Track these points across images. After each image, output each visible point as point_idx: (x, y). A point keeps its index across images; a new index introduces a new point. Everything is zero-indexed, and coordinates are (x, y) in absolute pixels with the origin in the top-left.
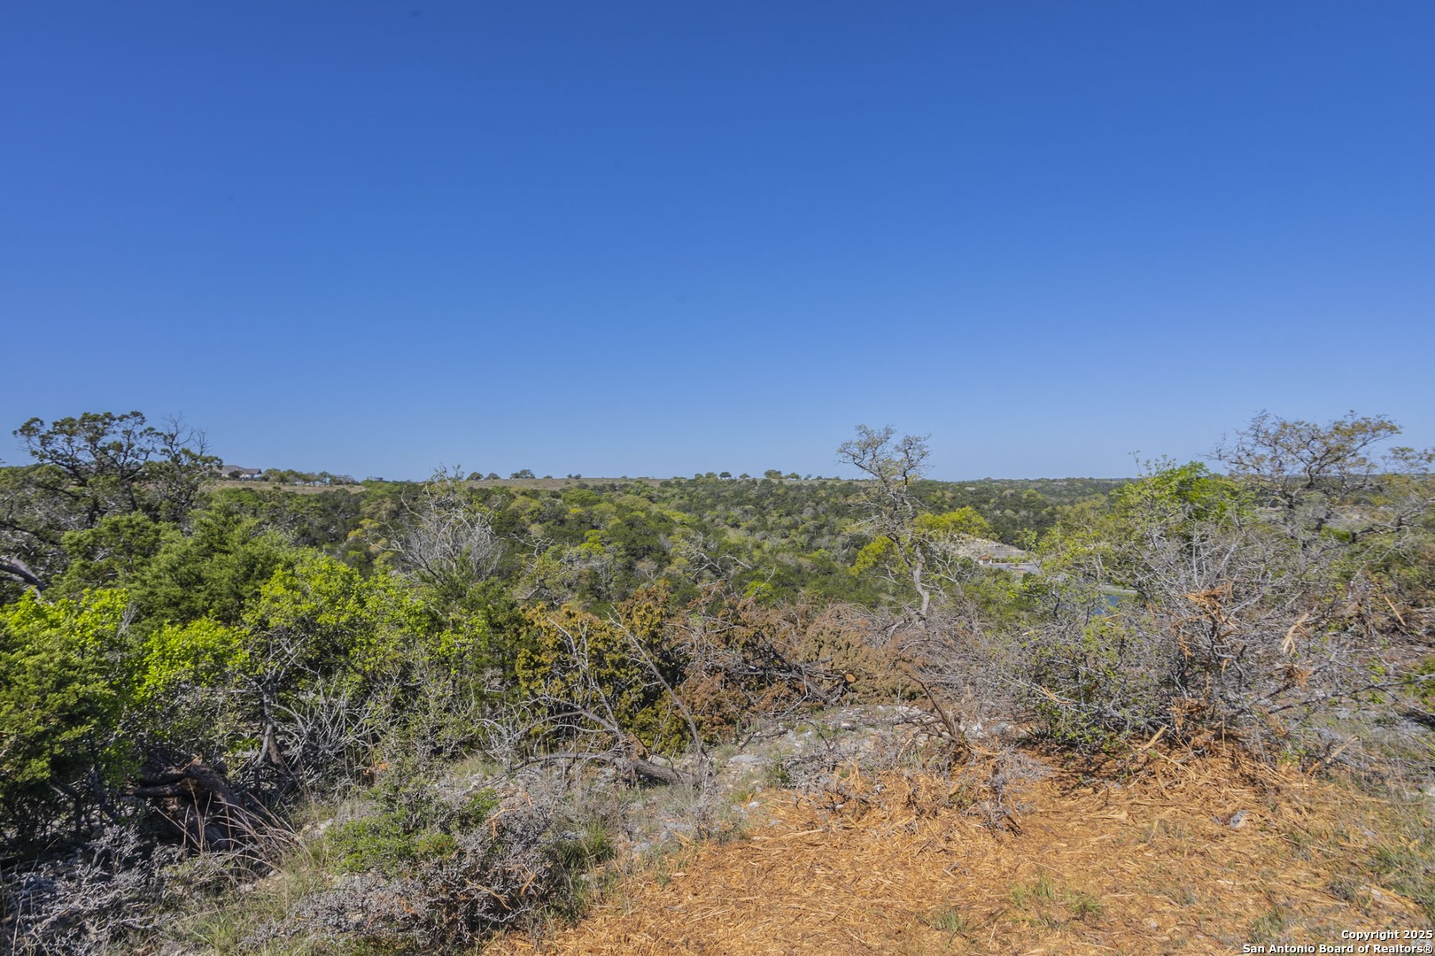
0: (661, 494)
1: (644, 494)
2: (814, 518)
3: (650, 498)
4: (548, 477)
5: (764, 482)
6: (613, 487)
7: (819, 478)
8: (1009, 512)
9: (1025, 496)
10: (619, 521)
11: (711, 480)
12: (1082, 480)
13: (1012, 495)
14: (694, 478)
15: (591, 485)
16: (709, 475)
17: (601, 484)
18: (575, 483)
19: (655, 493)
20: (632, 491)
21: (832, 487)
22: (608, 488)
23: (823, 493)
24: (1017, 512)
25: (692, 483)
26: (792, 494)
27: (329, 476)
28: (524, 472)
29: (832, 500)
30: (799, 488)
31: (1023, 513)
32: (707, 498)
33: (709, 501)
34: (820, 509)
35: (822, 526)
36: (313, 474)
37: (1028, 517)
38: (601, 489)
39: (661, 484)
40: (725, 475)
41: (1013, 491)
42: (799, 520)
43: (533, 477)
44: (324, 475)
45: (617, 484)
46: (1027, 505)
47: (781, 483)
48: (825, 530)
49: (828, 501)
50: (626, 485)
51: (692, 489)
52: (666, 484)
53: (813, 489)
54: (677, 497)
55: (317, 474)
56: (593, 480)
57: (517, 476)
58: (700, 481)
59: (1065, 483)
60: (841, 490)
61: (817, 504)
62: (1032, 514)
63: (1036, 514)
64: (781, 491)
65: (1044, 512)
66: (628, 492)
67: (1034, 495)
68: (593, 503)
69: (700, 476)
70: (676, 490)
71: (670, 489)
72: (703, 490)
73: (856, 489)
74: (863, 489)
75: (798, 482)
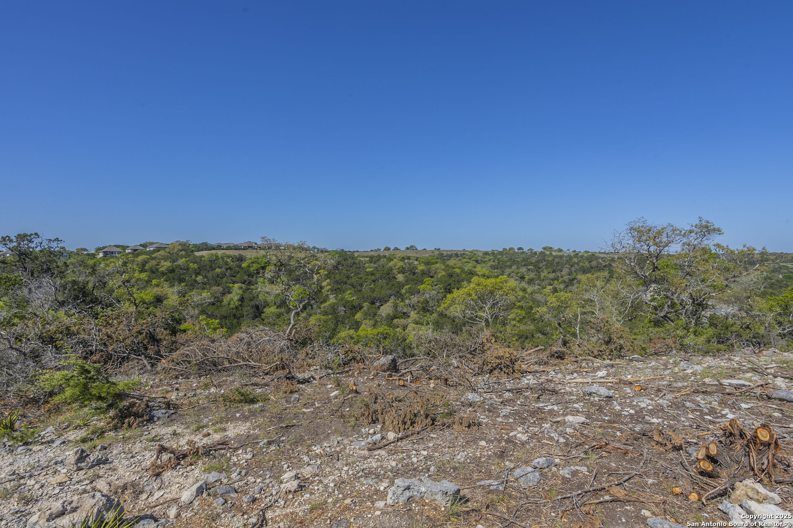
0: (483, 259)
1: (473, 259)
2: (570, 274)
3: (477, 261)
4: (424, 249)
5: (541, 253)
6: (457, 255)
7: (574, 251)
10: (444, 273)
11: (511, 252)
14: (501, 250)
15: (445, 253)
16: (511, 249)
17: (450, 253)
18: (437, 253)
19: (479, 258)
20: (467, 257)
21: (582, 257)
23: (575, 260)
25: (500, 253)
26: (557, 260)
28: (412, 247)
29: (581, 264)
30: (561, 257)
32: (507, 262)
33: (508, 263)
34: (573, 269)
35: (573, 279)
38: (451, 256)
39: (483, 254)
40: (519, 249)
42: (560, 275)
43: (417, 249)
45: (459, 253)
47: (551, 254)
48: (575, 282)
49: (578, 265)
50: (464, 254)
51: (500, 256)
52: (486, 253)
53: (570, 258)
54: (492, 261)
56: (447, 251)
57: (408, 249)
58: (505, 252)
60: (587, 258)
61: (572, 266)
64: (550, 259)
66: (465, 258)
68: (433, 264)
69: (506, 249)
70: (491, 257)
71: (488, 256)
72: (506, 257)
73: (597, 258)
74: (602, 258)
75: (561, 254)
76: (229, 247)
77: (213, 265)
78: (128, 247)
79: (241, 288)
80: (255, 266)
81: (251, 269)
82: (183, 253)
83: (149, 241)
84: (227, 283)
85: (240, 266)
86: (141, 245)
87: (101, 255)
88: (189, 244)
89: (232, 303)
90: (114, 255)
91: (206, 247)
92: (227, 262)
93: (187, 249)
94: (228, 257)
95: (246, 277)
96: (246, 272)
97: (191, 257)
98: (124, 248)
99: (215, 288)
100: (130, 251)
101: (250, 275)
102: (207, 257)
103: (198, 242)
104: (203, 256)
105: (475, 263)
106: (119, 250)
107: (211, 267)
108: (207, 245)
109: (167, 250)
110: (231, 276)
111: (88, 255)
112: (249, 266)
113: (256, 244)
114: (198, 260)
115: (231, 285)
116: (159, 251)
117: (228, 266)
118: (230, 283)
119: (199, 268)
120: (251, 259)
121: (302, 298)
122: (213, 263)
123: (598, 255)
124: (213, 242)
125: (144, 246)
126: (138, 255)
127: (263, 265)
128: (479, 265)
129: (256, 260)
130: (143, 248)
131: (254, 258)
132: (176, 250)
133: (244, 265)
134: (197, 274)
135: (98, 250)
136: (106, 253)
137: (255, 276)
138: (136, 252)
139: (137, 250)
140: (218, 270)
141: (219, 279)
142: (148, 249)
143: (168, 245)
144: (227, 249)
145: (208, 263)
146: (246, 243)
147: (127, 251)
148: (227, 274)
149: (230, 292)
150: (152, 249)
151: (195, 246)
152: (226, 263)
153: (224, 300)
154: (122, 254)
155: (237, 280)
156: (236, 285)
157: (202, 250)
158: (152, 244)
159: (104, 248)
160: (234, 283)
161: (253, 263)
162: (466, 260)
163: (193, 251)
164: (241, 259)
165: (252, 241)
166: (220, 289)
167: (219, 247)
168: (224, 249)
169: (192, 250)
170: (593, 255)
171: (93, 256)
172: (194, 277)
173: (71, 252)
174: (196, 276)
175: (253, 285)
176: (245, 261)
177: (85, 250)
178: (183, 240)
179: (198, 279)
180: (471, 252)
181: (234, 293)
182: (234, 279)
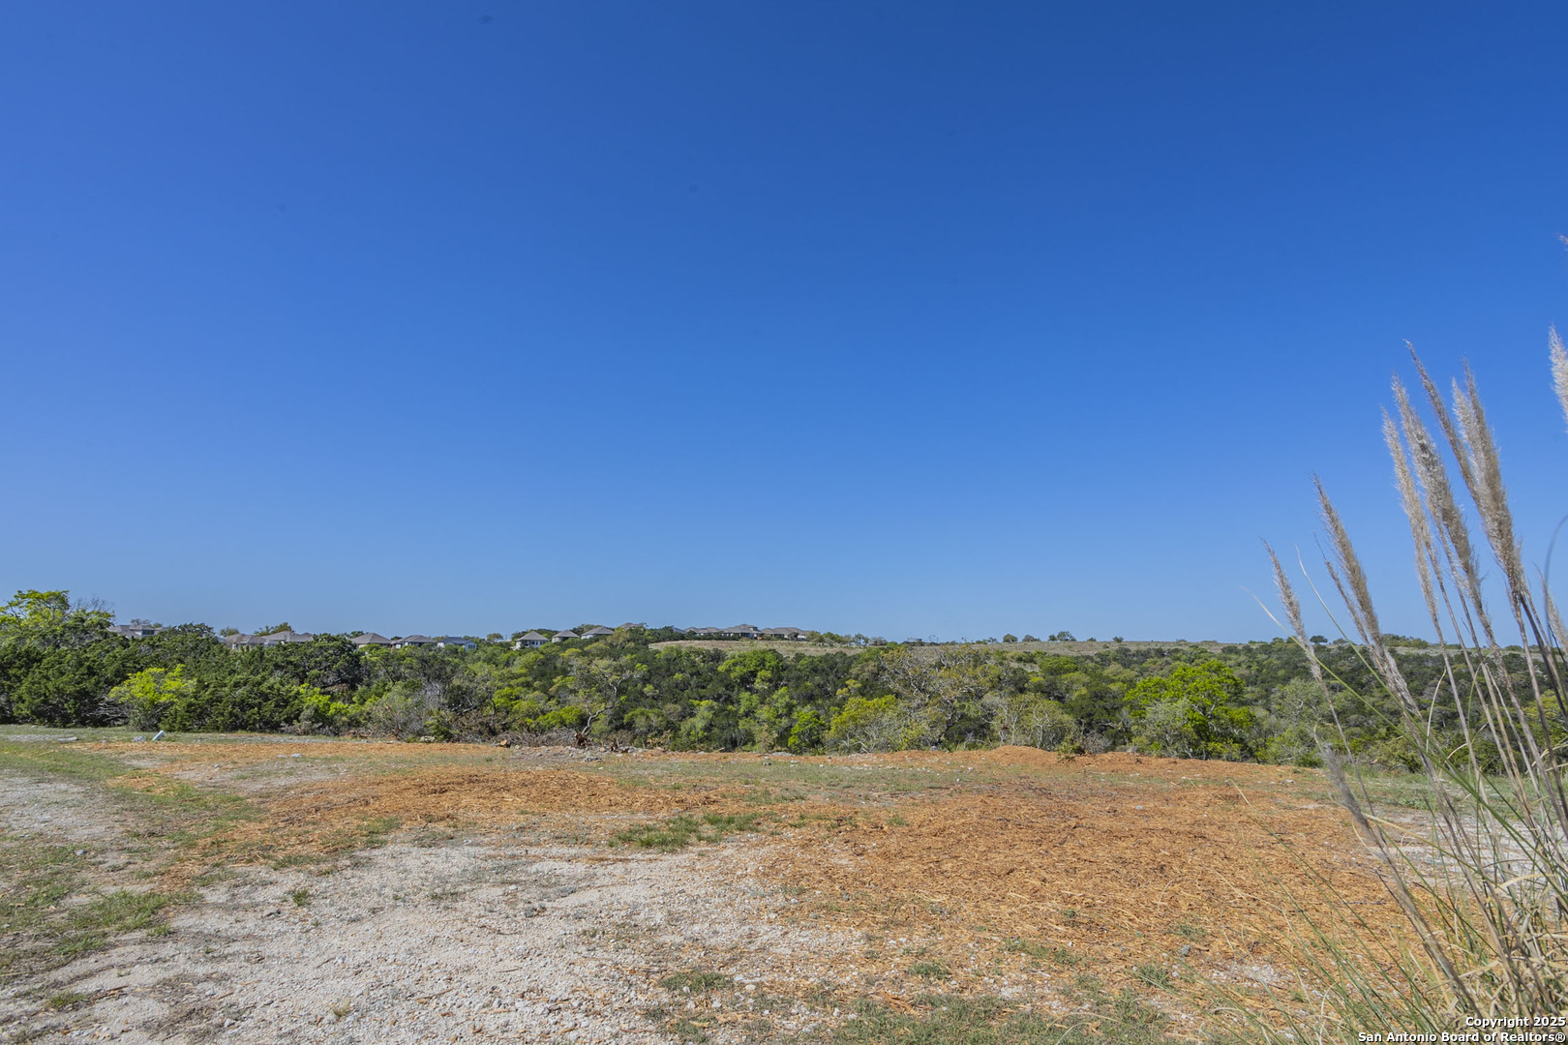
4: (1092, 640)
5: (1365, 649)
6: (1160, 653)
7: (1456, 647)
10: (1084, 691)
11: (1291, 646)
14: (1269, 641)
15: (1133, 649)
17: (1143, 648)
18: (1116, 646)
19: (1215, 660)
20: (1184, 657)
22: (1153, 652)
25: (1266, 649)
27: (863, 638)
28: (1062, 635)
30: (1422, 659)
32: (1279, 668)
33: (1281, 673)
36: (848, 637)
38: (1145, 655)
39: (1223, 650)
40: (1316, 639)
43: (1073, 640)
44: (859, 637)
45: (1165, 648)
50: (1177, 651)
51: (1265, 656)
52: (1231, 650)
53: (1445, 662)
54: (1244, 666)
55: (853, 636)
56: (1138, 644)
57: (1053, 638)
58: (1278, 646)
66: (1178, 659)
68: (1068, 671)
69: (1281, 640)
70: (1242, 658)
71: (1234, 656)
72: (1278, 659)
75: (1421, 652)
76: (710, 634)
77: (672, 667)
78: (556, 632)
79: (712, 708)
80: (739, 671)
81: (732, 675)
82: (632, 644)
83: (586, 623)
84: (690, 698)
85: (714, 670)
86: (574, 631)
87: (518, 646)
88: (645, 630)
89: (693, 732)
90: (535, 646)
91: (670, 634)
92: (695, 662)
93: (639, 637)
94: (698, 653)
95: (721, 690)
96: (721, 681)
97: (641, 653)
98: (551, 634)
99: (670, 706)
100: (557, 640)
101: (729, 686)
102: (663, 652)
103: (658, 626)
104: (658, 652)
106: (542, 637)
107: (668, 670)
108: (672, 631)
109: (609, 639)
110: (697, 687)
111: (501, 645)
112: (728, 671)
113: (755, 629)
114: (649, 658)
115: (696, 702)
116: (597, 640)
117: (694, 670)
118: (696, 699)
119: (649, 671)
120: (734, 658)
121: (811, 729)
122: (673, 662)
124: (683, 626)
125: (578, 631)
126: (568, 647)
127: (752, 669)
129: (741, 659)
130: (576, 635)
131: (740, 656)
132: (621, 640)
133: (721, 668)
134: (646, 681)
135: (517, 636)
136: (524, 642)
137: (736, 689)
138: (566, 642)
139: (567, 638)
140: (678, 676)
141: (678, 691)
142: (583, 638)
143: (613, 630)
144: (704, 638)
145: (664, 663)
146: (739, 627)
147: (553, 641)
148: (692, 683)
149: (692, 715)
150: (588, 637)
151: (653, 632)
152: (693, 664)
153: (682, 728)
154: (546, 644)
155: (707, 695)
156: (704, 703)
157: (664, 640)
158: (591, 628)
159: (524, 633)
160: (701, 698)
161: (735, 664)
163: (646, 643)
164: (717, 657)
165: (749, 624)
166: (679, 708)
167: (692, 635)
168: (699, 639)
169: (646, 640)
170: (1514, 656)
171: (507, 647)
172: (639, 685)
173: (480, 641)
174: (644, 686)
175: (732, 703)
176: (724, 660)
177: (499, 636)
178: (636, 622)
179: (645, 690)
180: (1196, 647)
181: (698, 716)
182: (702, 692)
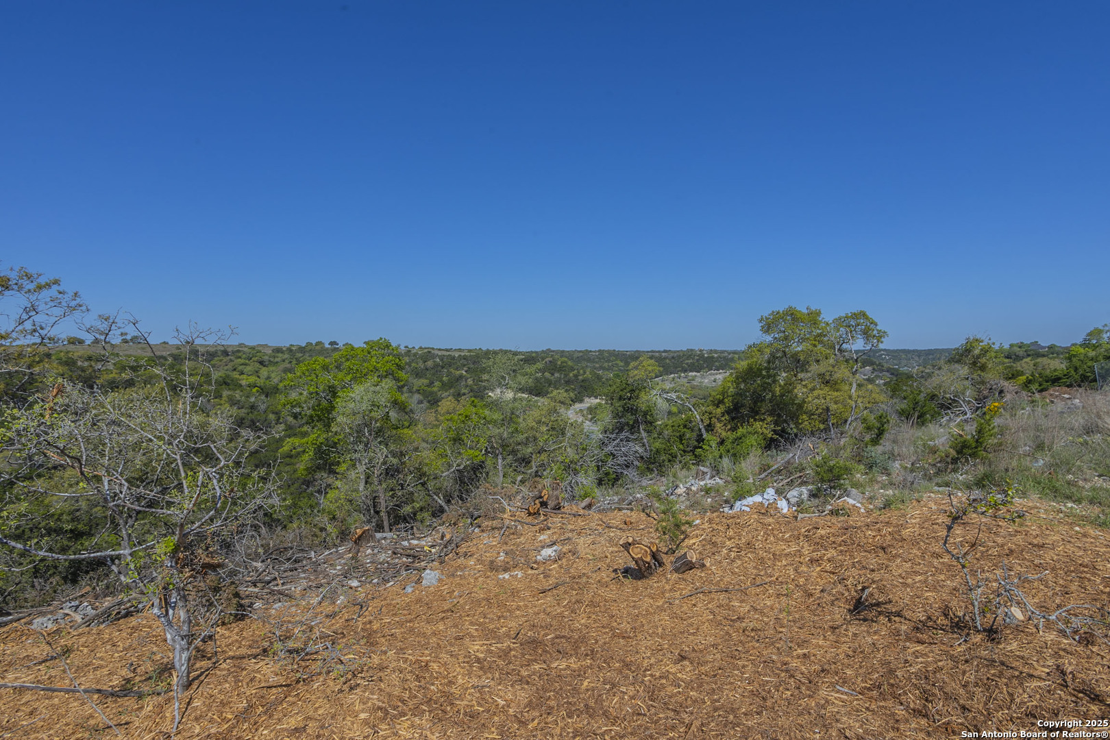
0: (272, 360)
1: (255, 359)
3: (261, 363)
4: (164, 343)
6: (225, 353)
8: (547, 374)
9: (559, 363)
11: (317, 348)
12: (608, 351)
13: (550, 362)
14: (304, 345)
15: (201, 350)
16: (318, 343)
17: (212, 350)
19: (266, 358)
20: (244, 356)
21: (415, 355)
22: (219, 353)
23: (407, 359)
24: (553, 374)
25: (302, 349)
29: (413, 365)
31: (557, 375)
37: (560, 378)
39: (273, 351)
40: (332, 343)
41: (551, 359)
45: (229, 350)
46: (560, 369)
48: (405, 389)
49: (410, 366)
50: (238, 351)
51: (300, 355)
52: (278, 350)
53: (400, 356)
54: (287, 361)
58: (309, 348)
59: (597, 354)
60: (422, 357)
62: (562, 376)
63: (566, 375)
65: (571, 375)
66: (240, 357)
67: (566, 362)
69: (311, 344)
70: (286, 356)
71: (280, 355)
73: (434, 356)
74: (439, 356)
105: (258, 365)
123: (436, 352)
128: (264, 368)
162: (242, 361)
170: (429, 352)
180: (253, 348)
